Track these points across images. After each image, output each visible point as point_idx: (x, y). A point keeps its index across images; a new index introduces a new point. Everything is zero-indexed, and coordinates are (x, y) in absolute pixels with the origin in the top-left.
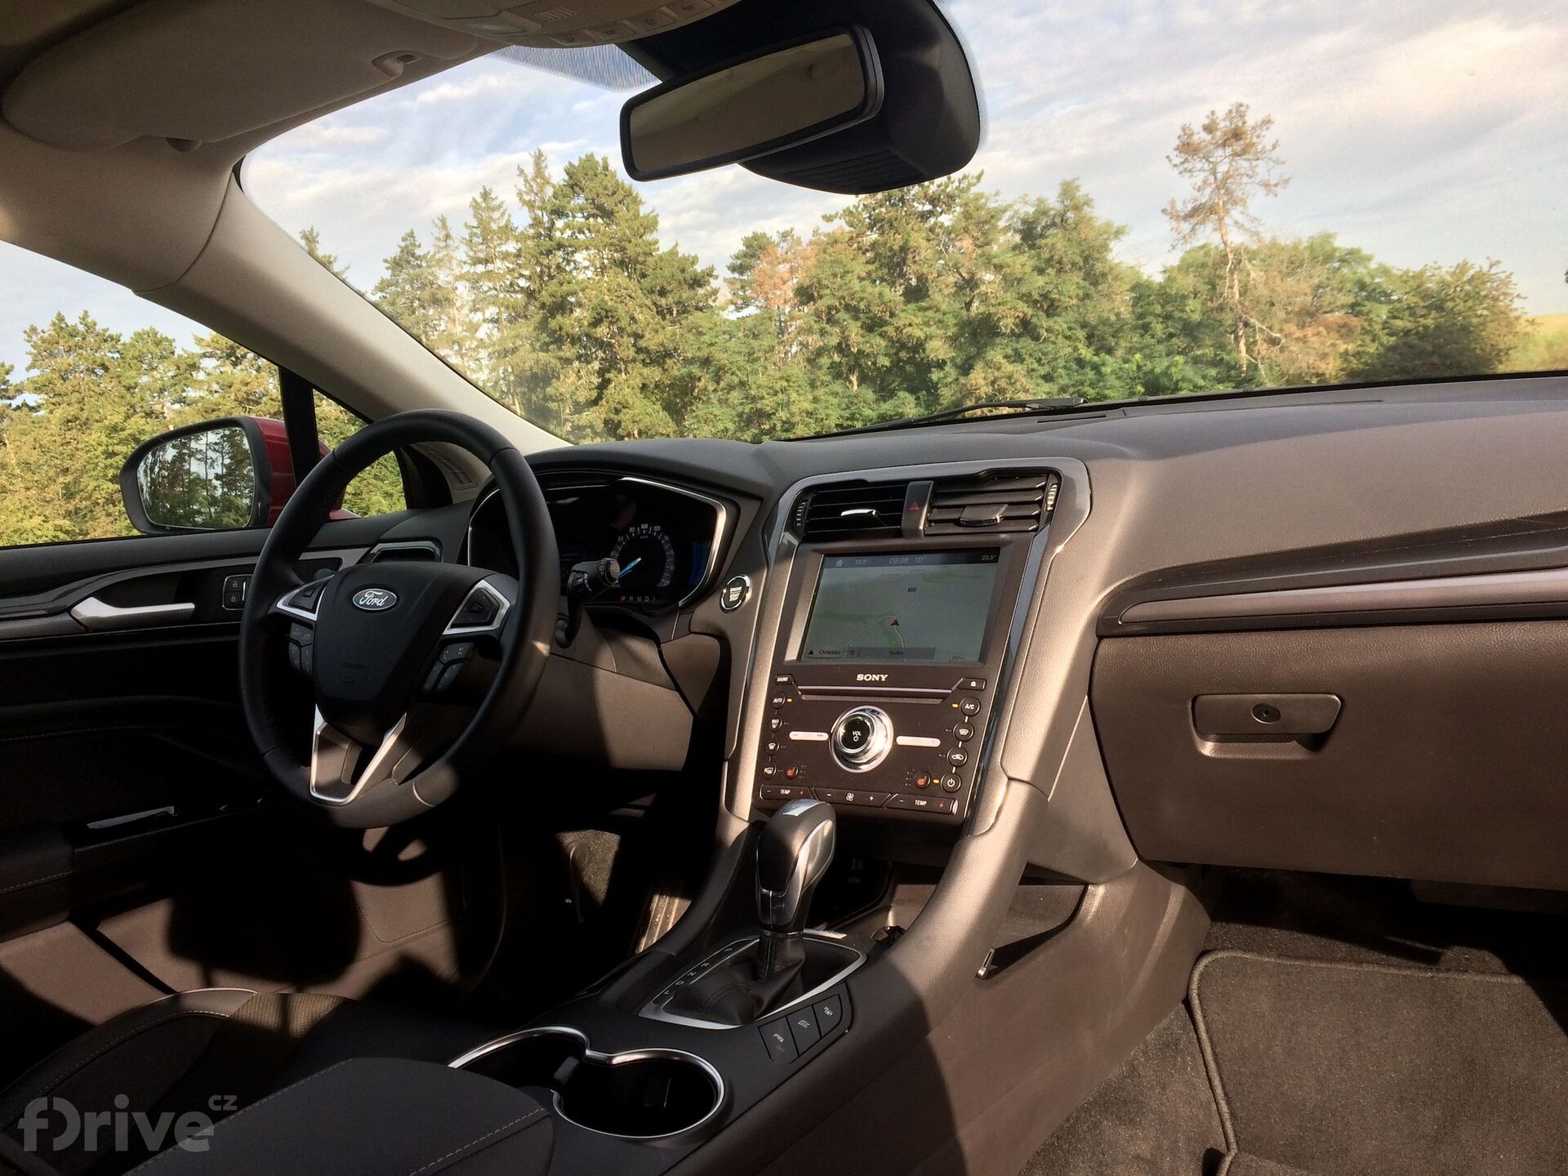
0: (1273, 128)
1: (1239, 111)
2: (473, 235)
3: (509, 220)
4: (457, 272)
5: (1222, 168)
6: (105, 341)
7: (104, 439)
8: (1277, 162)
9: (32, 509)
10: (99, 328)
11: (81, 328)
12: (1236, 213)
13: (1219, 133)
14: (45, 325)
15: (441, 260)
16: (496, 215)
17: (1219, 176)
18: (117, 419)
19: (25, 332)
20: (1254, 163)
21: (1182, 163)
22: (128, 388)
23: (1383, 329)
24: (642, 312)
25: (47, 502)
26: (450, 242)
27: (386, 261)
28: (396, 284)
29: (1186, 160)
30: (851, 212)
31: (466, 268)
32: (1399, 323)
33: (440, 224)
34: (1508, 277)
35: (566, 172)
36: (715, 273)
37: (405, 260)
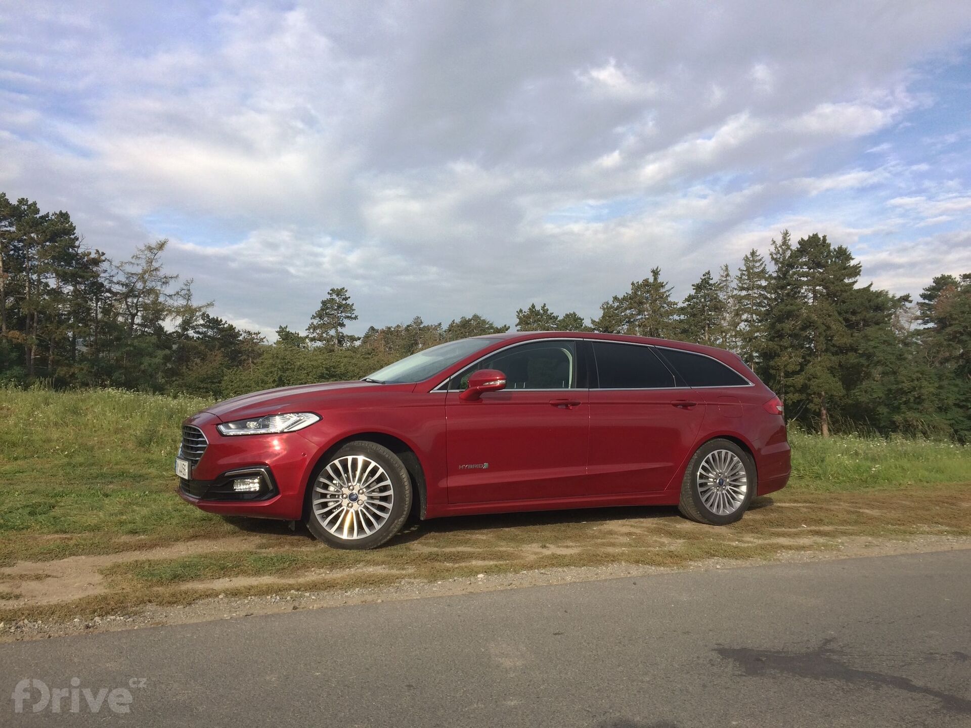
2: (742, 274)
3: (765, 267)
4: (730, 294)
6: (551, 319)
10: (549, 312)
11: (541, 311)
14: (526, 309)
15: (722, 287)
16: (758, 264)
19: (517, 312)
24: (835, 324)
26: (728, 278)
27: (693, 285)
28: (697, 298)
31: (735, 292)
33: (724, 268)
35: (800, 243)
36: (910, 299)
37: (704, 285)
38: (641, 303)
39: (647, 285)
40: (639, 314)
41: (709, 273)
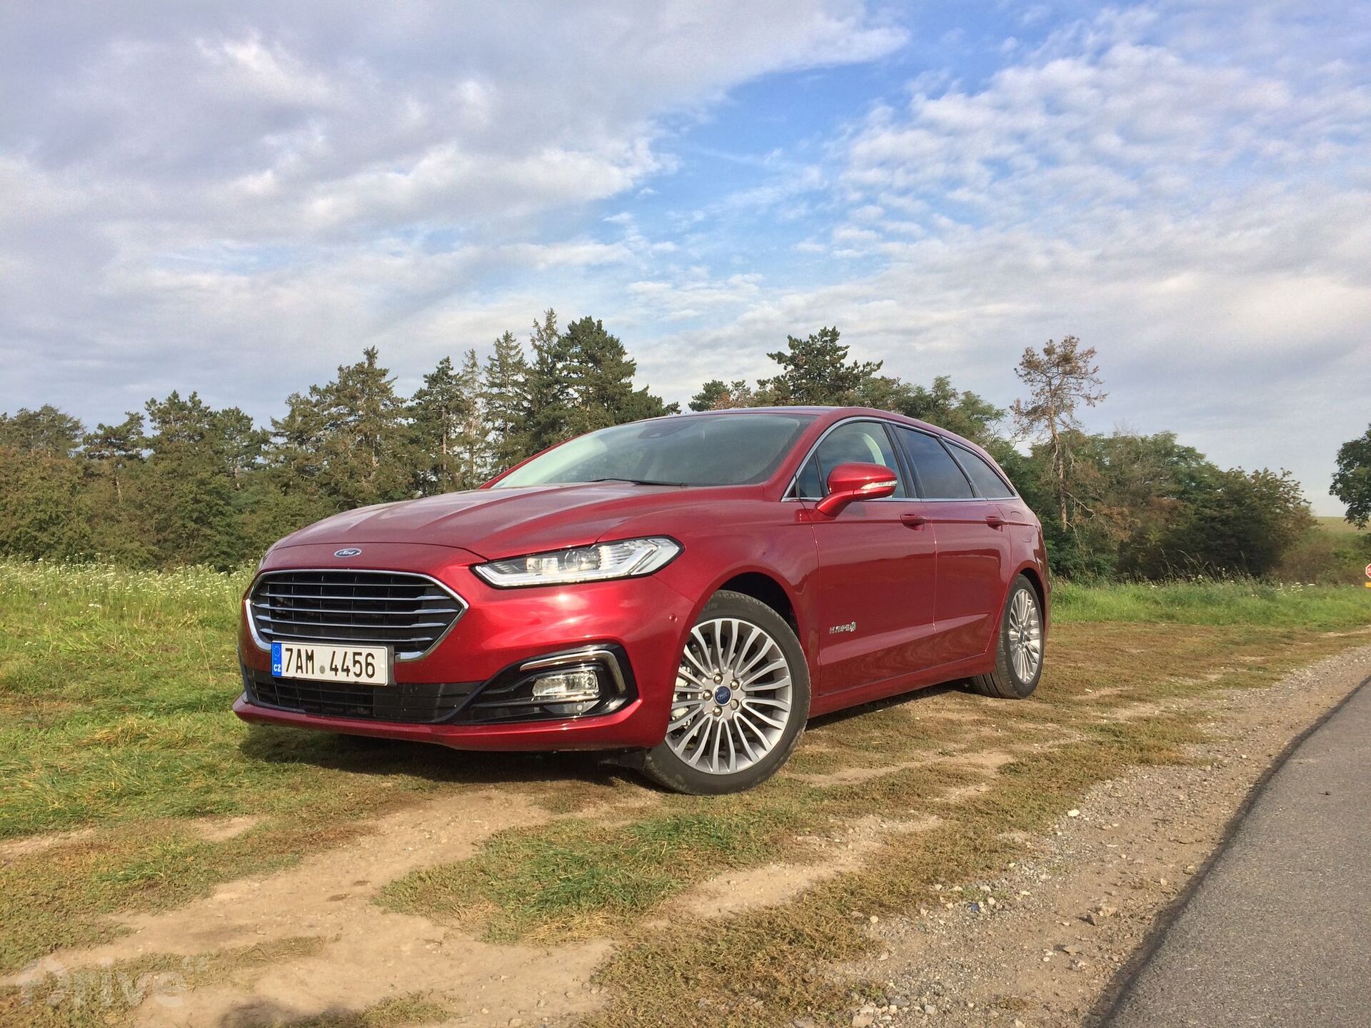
0: (1095, 357)
1: (1070, 342)
2: (493, 365)
3: (522, 358)
4: (478, 391)
5: (1056, 382)
6: (206, 416)
7: (195, 489)
8: (1097, 382)
9: (133, 535)
10: (203, 405)
11: (189, 404)
12: (1064, 415)
13: (1055, 356)
14: (162, 400)
15: (466, 381)
16: (513, 353)
17: (1053, 387)
18: (205, 475)
19: (147, 403)
20: (1080, 381)
21: (1026, 375)
22: (216, 453)
23: (1195, 514)
25: (145, 532)
26: (475, 369)
27: (425, 376)
28: (431, 394)
29: (1029, 373)
30: (779, 380)
31: (485, 389)
32: (1207, 511)
33: (470, 355)
34: (1296, 485)
35: (570, 328)
36: (679, 409)
37: (440, 377)
38: (354, 398)
39: (362, 372)
40: (350, 414)
41: (447, 360)
